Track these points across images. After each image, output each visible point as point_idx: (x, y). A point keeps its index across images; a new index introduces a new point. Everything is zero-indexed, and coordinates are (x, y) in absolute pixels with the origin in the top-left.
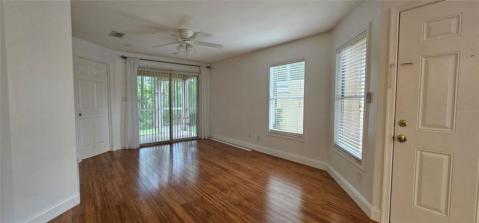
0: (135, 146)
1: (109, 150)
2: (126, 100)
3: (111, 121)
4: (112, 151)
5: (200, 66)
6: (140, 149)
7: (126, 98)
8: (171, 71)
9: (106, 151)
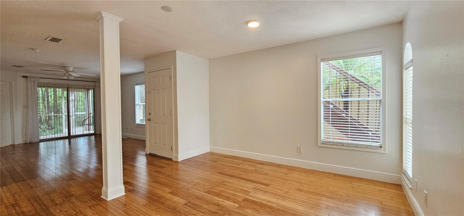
0: (36, 140)
1: (11, 144)
2: (27, 107)
3: (13, 121)
4: (14, 145)
5: (95, 82)
6: (40, 143)
7: (27, 106)
8: (69, 85)
9: (8, 145)
